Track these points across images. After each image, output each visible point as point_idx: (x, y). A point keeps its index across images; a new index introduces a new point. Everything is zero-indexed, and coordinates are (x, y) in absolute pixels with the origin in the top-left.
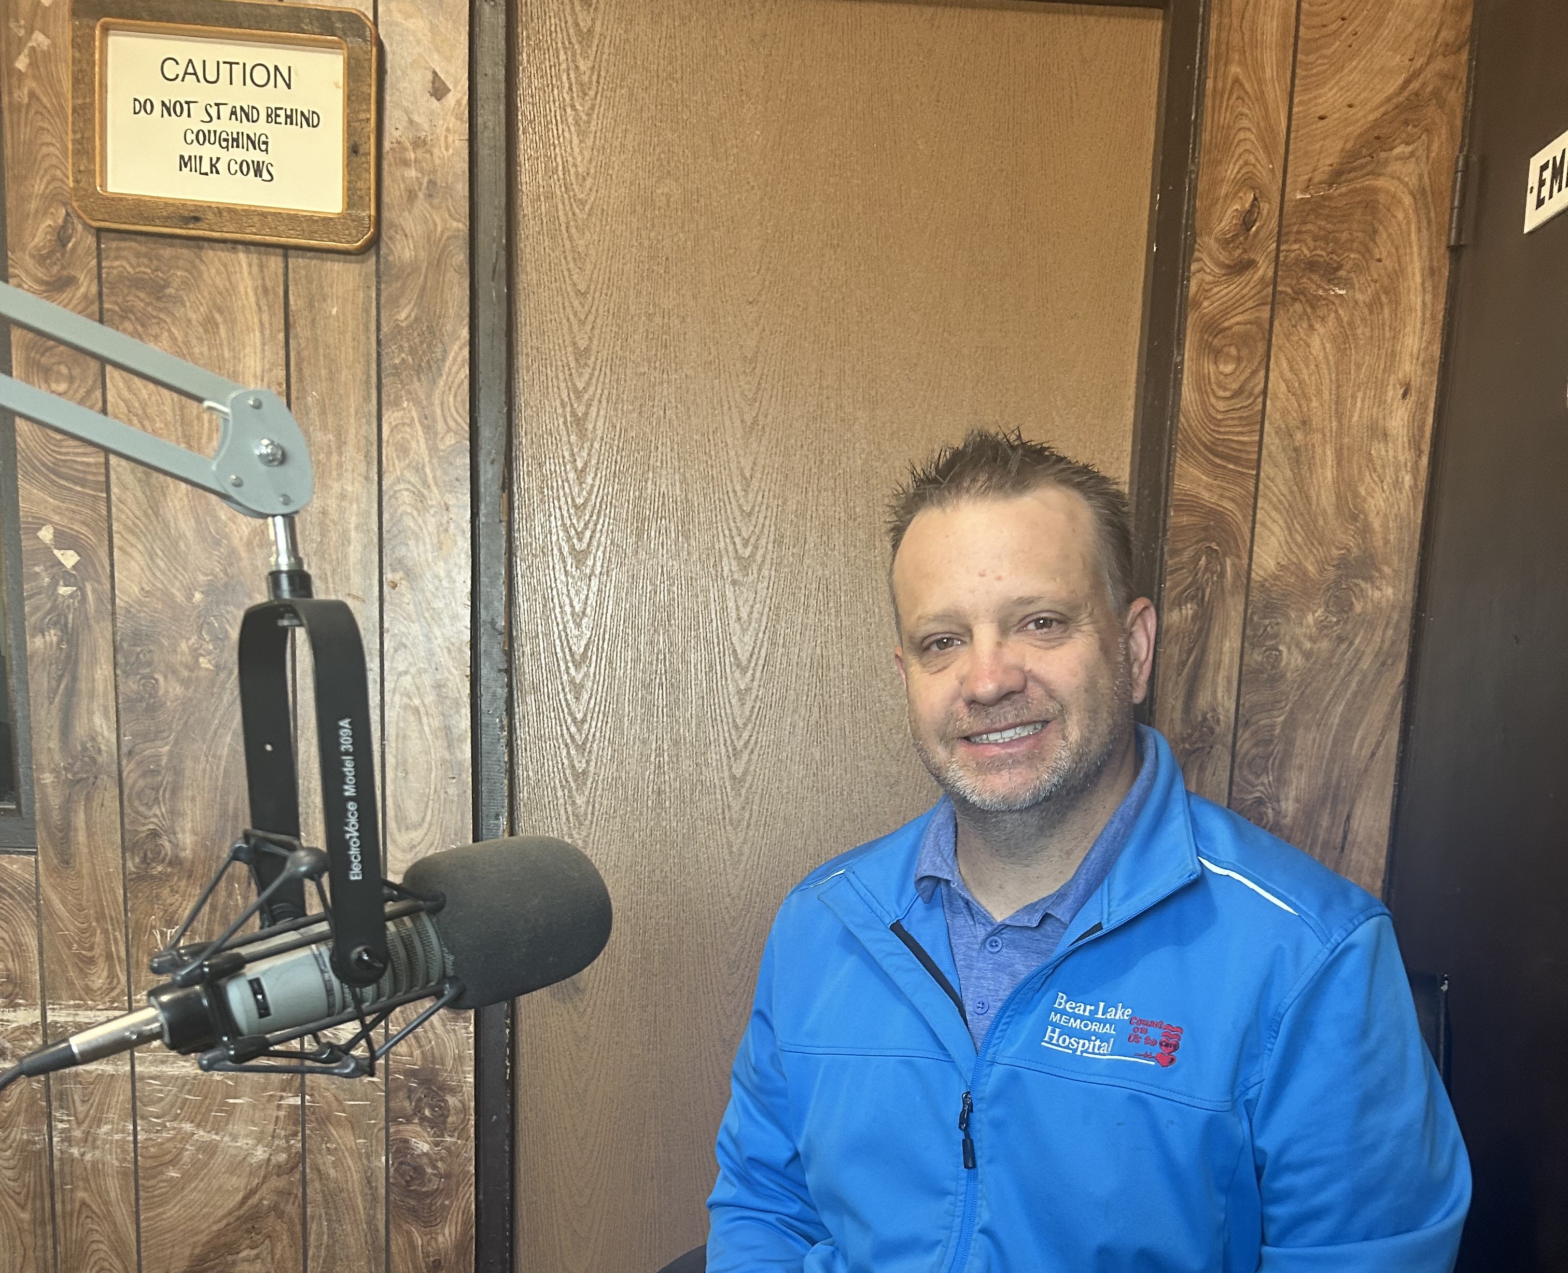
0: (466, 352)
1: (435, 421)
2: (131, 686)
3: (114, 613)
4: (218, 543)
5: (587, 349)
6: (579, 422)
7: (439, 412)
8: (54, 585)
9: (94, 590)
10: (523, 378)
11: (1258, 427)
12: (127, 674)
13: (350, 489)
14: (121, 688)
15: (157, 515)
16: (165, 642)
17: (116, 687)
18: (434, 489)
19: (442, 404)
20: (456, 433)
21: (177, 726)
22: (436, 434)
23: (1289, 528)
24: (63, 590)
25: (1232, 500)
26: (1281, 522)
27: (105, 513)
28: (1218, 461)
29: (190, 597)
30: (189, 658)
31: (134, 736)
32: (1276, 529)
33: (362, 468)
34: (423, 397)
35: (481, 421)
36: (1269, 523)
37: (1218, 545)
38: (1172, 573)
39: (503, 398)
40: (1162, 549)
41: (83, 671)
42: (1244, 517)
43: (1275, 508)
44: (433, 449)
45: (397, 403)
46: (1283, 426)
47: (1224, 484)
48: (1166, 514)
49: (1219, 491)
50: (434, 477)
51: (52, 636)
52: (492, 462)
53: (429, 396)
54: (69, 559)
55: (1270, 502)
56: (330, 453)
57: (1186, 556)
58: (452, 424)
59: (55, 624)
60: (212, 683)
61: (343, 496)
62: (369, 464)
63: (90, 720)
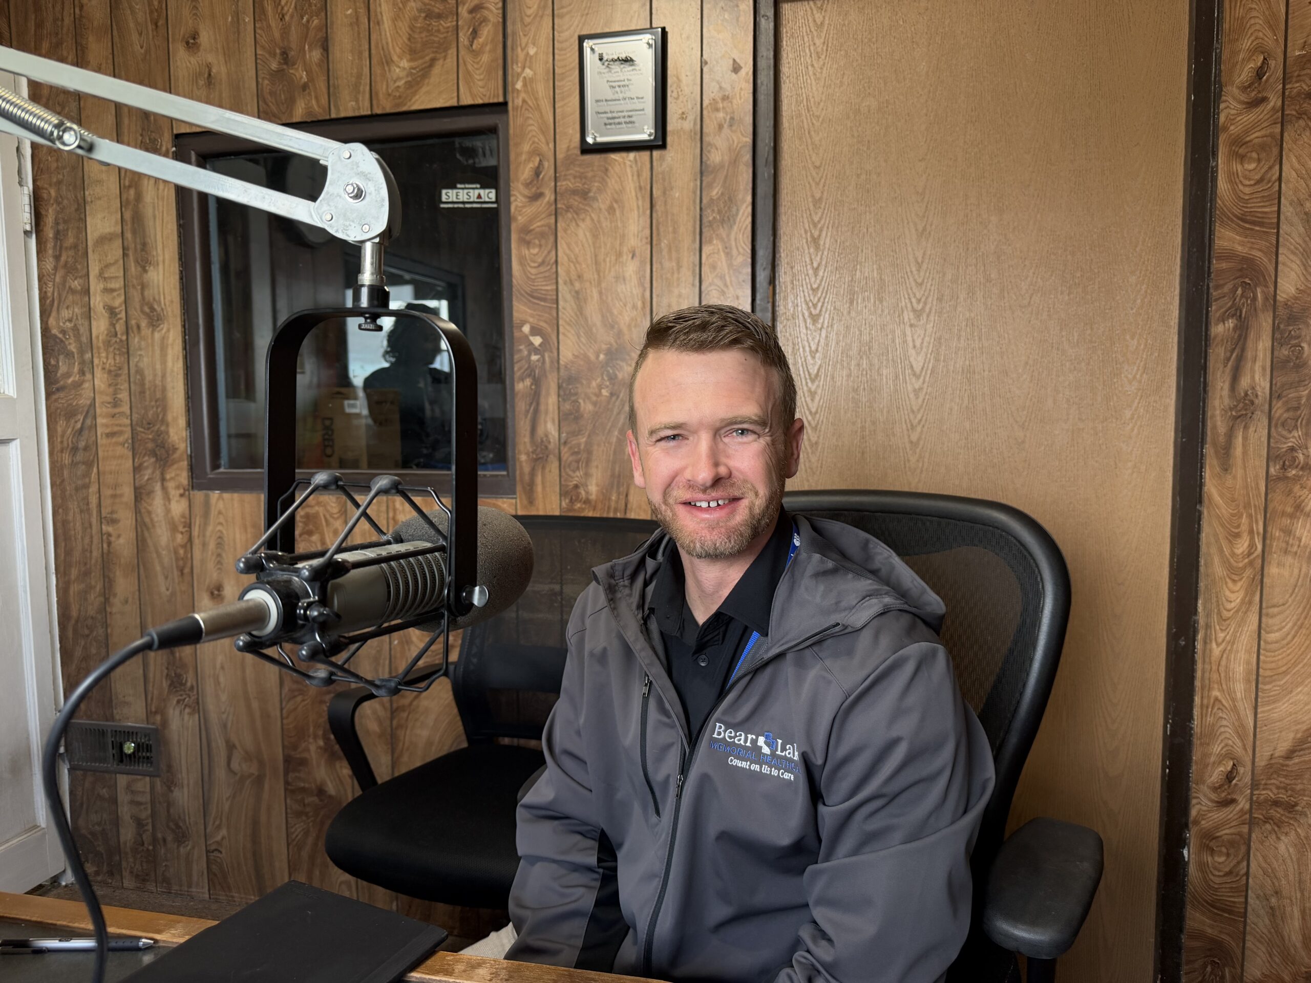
0: (750, 209)
1: (731, 249)
2: (567, 406)
3: (558, 369)
4: (612, 327)
5: (821, 199)
6: (815, 241)
7: (733, 243)
8: (529, 355)
9: (549, 357)
10: (783, 219)
11: (1276, 201)
12: (564, 400)
13: (683, 291)
14: (562, 408)
15: (581, 314)
16: (584, 382)
17: (559, 408)
18: (731, 289)
19: (736, 239)
20: (743, 255)
21: (589, 427)
22: (732, 256)
23: (1304, 265)
24: (534, 358)
25: (1260, 250)
26: (1298, 262)
27: (555, 315)
28: (1247, 226)
29: (598, 357)
30: (597, 390)
31: (568, 433)
32: (1294, 266)
33: (691, 279)
34: (724, 236)
35: (758, 247)
36: (1289, 263)
37: (1251, 279)
38: (1216, 300)
39: (771, 232)
40: (1208, 285)
41: (542, 400)
42: (1270, 260)
43: (1293, 253)
44: (730, 266)
45: (710, 241)
46: (1295, 199)
47: (1253, 240)
48: (1209, 262)
49: (1249, 245)
50: (731, 281)
51: (528, 382)
52: (764, 269)
53: (728, 235)
54: (537, 341)
55: (1289, 249)
56: (673, 273)
57: (1226, 289)
58: (741, 250)
59: (529, 376)
60: (609, 402)
61: (680, 296)
62: (694, 277)
63: (545, 426)
